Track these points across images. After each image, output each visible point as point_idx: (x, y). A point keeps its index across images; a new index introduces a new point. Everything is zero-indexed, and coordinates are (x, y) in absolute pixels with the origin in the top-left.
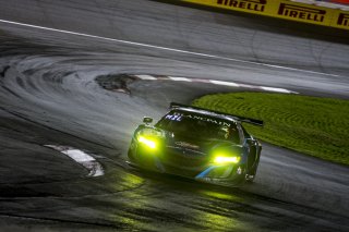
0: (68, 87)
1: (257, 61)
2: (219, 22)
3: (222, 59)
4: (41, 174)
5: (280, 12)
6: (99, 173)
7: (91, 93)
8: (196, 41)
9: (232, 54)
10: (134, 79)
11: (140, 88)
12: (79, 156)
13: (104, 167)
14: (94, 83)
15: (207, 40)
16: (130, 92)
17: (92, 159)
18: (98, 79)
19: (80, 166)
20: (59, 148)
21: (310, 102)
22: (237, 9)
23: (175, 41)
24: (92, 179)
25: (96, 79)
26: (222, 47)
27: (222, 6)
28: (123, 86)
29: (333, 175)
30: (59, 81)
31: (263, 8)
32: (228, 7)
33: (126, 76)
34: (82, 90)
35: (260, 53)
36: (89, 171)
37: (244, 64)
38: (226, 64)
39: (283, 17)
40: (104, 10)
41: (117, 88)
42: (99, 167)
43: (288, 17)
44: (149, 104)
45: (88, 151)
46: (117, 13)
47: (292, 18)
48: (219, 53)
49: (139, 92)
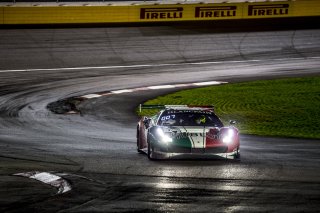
0: (25, 119)
1: (186, 62)
2: (145, 35)
3: (155, 66)
5: (197, 15)
6: (67, 189)
7: (45, 120)
8: (129, 55)
9: (162, 61)
10: (82, 100)
11: (89, 106)
12: (46, 177)
13: (70, 182)
14: (46, 111)
15: (139, 52)
16: (81, 112)
17: (58, 178)
18: (50, 107)
19: (49, 186)
20: (27, 175)
21: (238, 88)
22: (159, 20)
23: (111, 59)
24: (62, 195)
25: (48, 107)
26: (152, 56)
27: (145, 20)
28: (73, 108)
30: (16, 115)
31: (181, 14)
32: (150, 20)
33: (73, 98)
34: (38, 120)
35: (187, 54)
36: (58, 188)
37: (174, 67)
38: (159, 70)
39: (200, 19)
40: (44, 45)
41: (68, 111)
42: (65, 183)
43: (205, 18)
44: (99, 119)
45: (54, 172)
46: (54, 45)
47: (209, 18)
48: (151, 61)
49: (88, 110)
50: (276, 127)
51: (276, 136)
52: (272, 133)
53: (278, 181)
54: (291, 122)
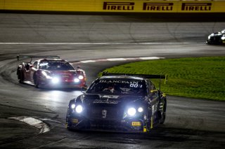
1: (135, 42)
2: (106, 21)
3: (112, 44)
4: (9, 137)
5: (144, 9)
6: (46, 130)
9: (118, 40)
12: (31, 121)
13: (49, 125)
15: (101, 34)
17: (40, 122)
19: (33, 128)
20: (18, 118)
21: (171, 62)
22: (117, 11)
23: (80, 38)
24: (43, 134)
26: (111, 37)
27: (107, 11)
31: (133, 8)
32: (110, 11)
35: (136, 36)
36: (40, 129)
37: (127, 45)
38: (115, 47)
39: (146, 11)
40: (32, 26)
42: (45, 126)
43: (150, 11)
45: (37, 117)
46: (40, 26)
47: (153, 11)
48: (110, 41)
50: (199, 91)
51: (199, 98)
52: (197, 96)
53: (201, 131)
54: (210, 89)
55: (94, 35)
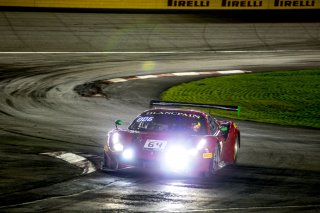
0: (53, 101)
1: (211, 50)
2: (171, 22)
3: (180, 53)
4: (41, 179)
5: (224, 4)
6: (91, 170)
7: (72, 102)
9: (187, 48)
10: (108, 83)
11: (114, 90)
12: (72, 158)
13: (95, 164)
14: (72, 92)
15: (164, 39)
16: (106, 95)
17: (84, 159)
18: (77, 89)
19: (74, 167)
20: (53, 154)
22: (186, 8)
23: (137, 45)
24: (86, 175)
25: (75, 89)
26: (178, 43)
27: (173, 8)
28: (99, 91)
29: (293, 138)
30: (43, 96)
31: (208, 3)
32: (177, 8)
33: (100, 82)
34: (65, 101)
35: (211, 42)
36: (82, 169)
37: (199, 55)
38: (185, 58)
39: (226, 8)
41: (94, 93)
42: (90, 164)
43: (231, 8)
44: (124, 102)
45: (79, 152)
46: (83, 29)
47: (235, 8)
48: (176, 48)
49: (113, 94)
50: (298, 117)
51: (298, 126)
52: (295, 123)
53: (300, 171)
54: (314, 113)
55: (156, 41)
